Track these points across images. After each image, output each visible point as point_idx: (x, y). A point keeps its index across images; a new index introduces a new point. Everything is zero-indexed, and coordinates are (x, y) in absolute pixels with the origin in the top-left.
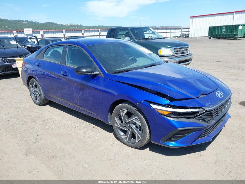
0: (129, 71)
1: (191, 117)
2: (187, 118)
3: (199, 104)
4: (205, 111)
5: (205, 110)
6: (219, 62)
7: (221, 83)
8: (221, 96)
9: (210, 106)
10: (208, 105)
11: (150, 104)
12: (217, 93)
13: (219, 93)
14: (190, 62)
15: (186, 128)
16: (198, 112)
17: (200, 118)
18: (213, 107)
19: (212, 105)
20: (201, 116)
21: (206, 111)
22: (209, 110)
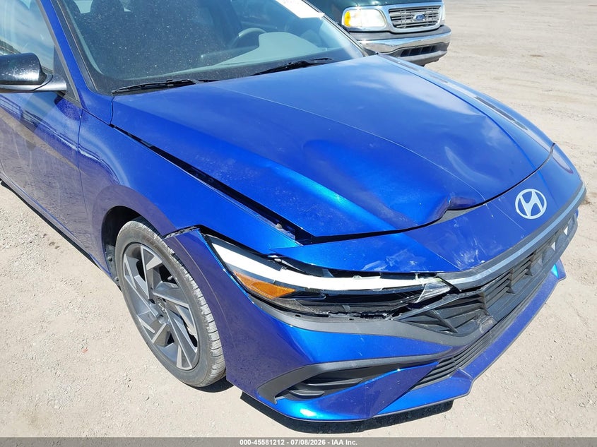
0: (190, 83)
1: (385, 312)
2: (365, 316)
3: (423, 259)
4: (448, 289)
5: (449, 285)
6: (539, 56)
7: (549, 149)
8: (535, 210)
9: (475, 264)
10: (466, 260)
11: (216, 247)
12: (520, 196)
13: (527, 198)
14: (439, 53)
15: (353, 364)
16: (417, 291)
17: (423, 318)
18: (486, 268)
19: (487, 257)
20: (427, 308)
21: (454, 290)
22: (468, 287)
